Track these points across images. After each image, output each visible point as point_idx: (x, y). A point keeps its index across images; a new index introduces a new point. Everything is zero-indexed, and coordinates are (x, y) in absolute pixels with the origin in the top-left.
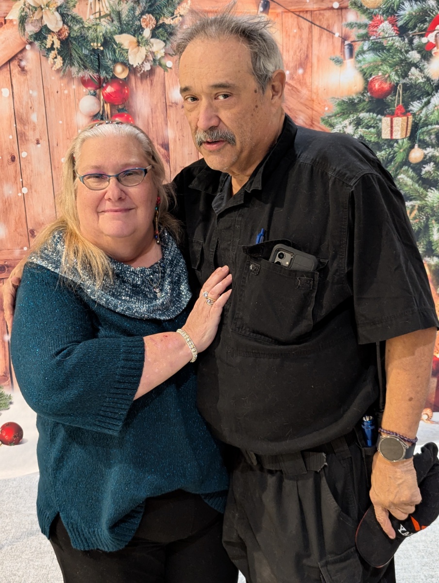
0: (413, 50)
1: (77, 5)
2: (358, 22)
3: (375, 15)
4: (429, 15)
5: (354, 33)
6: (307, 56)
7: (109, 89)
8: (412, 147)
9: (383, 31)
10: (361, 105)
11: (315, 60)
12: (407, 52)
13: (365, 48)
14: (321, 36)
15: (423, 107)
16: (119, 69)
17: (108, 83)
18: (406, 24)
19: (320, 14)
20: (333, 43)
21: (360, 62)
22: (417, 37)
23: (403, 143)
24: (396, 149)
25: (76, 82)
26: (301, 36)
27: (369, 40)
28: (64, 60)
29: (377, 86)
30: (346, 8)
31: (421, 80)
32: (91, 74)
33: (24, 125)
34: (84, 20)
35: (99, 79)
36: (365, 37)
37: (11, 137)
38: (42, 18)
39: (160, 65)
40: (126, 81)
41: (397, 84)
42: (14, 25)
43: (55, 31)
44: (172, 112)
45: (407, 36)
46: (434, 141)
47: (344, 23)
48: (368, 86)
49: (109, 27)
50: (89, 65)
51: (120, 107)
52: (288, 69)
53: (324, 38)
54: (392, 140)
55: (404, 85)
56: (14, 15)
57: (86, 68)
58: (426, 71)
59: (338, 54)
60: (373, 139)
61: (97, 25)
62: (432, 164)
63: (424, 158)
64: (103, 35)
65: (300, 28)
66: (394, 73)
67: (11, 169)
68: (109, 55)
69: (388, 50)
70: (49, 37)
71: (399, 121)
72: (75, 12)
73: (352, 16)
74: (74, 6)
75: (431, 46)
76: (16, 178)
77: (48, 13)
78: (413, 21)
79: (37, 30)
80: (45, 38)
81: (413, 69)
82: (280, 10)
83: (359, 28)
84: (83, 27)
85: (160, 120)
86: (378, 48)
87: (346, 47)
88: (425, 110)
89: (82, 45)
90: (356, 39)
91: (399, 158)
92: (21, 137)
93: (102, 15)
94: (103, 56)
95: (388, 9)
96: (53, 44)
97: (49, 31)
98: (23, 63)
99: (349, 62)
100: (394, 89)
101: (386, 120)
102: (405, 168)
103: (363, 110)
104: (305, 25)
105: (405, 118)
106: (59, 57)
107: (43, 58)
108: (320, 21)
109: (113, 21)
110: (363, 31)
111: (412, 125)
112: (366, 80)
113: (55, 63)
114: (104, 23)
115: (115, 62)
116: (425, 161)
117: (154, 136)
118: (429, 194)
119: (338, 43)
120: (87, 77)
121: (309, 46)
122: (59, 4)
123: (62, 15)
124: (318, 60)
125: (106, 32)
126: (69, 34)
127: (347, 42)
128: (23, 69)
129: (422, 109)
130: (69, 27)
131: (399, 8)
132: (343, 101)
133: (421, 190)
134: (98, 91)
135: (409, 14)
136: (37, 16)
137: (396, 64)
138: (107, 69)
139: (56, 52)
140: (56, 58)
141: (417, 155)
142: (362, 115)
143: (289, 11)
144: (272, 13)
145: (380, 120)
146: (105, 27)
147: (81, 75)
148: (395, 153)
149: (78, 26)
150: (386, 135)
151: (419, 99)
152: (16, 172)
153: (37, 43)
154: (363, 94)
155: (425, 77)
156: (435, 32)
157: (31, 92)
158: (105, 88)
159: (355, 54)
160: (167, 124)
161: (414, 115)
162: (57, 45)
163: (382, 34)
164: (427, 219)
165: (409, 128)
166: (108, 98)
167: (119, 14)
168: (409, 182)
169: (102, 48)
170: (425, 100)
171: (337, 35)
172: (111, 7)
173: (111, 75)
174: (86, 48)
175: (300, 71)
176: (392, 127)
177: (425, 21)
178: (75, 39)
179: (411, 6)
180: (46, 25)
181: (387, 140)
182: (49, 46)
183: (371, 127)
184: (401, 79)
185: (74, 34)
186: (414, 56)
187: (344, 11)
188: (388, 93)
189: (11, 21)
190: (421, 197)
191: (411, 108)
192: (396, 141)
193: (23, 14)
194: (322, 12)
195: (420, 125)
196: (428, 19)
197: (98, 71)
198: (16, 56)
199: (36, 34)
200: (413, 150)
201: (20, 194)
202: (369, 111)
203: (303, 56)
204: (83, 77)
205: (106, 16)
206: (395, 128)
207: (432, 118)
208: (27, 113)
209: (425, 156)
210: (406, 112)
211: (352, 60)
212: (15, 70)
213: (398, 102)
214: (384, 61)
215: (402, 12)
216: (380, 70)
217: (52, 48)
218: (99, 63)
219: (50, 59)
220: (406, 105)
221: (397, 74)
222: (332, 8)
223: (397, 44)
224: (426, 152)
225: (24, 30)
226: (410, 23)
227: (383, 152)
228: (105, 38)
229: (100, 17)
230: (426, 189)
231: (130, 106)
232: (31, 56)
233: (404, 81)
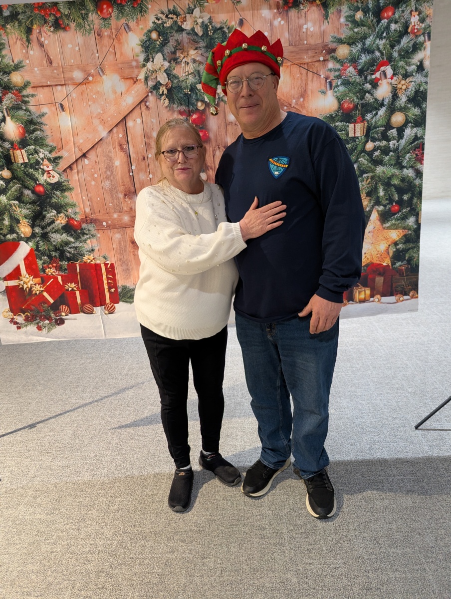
0: (367, 83)
1: (175, 68)
2: (335, 68)
3: (344, 63)
4: (376, 62)
5: (332, 75)
6: (305, 90)
7: (195, 116)
8: (367, 141)
9: (349, 72)
10: (337, 118)
11: (310, 93)
12: (363, 84)
13: (339, 84)
14: (313, 77)
15: (374, 117)
16: (199, 104)
17: (193, 113)
18: (363, 68)
19: (312, 64)
20: (320, 81)
21: (336, 92)
22: (369, 75)
23: (361, 139)
24: (357, 143)
25: (176, 113)
26: (301, 79)
27: (341, 79)
28: (169, 100)
29: (346, 106)
30: (327, 60)
31: (372, 101)
32: (184, 108)
33: (149, 139)
34: (180, 77)
35: (189, 110)
36: (339, 77)
37: (142, 146)
38: (157, 77)
39: (222, 100)
40: (204, 111)
41: (358, 104)
42: (142, 82)
43: (164, 84)
44: (229, 128)
45: (364, 75)
46: (380, 137)
47: (326, 69)
48: (341, 106)
49: (193, 80)
50: (183, 103)
51: (201, 126)
52: (294, 99)
53: (315, 79)
54: (355, 137)
55: (362, 104)
56: (141, 77)
57: (181, 105)
58: (375, 95)
59: (323, 88)
60: (344, 138)
61: (187, 79)
62: (379, 151)
63: (374, 148)
64: (190, 85)
65: (301, 74)
66: (356, 98)
67: (143, 164)
68: (194, 96)
69: (353, 84)
70: (161, 88)
71: (359, 126)
72: (174, 72)
73: (331, 65)
74: (174, 69)
75: (377, 80)
76: (146, 169)
77: (160, 73)
78: (367, 66)
79: (154, 84)
80: (159, 88)
81: (367, 95)
82: (289, 64)
83: (335, 72)
84: (179, 81)
85: (223, 132)
86: (346, 83)
87: (328, 83)
88: (374, 118)
89: (179, 91)
90: (334, 78)
91: (359, 148)
92: (147, 145)
93: (189, 73)
94: (191, 97)
95: (352, 59)
96: (163, 92)
97: (161, 84)
98: (147, 104)
99: (330, 93)
100: (356, 107)
101: (351, 126)
102: (363, 154)
103: (338, 121)
104: (304, 71)
105: (362, 124)
106: (166, 99)
107: (158, 100)
108: (313, 68)
109: (195, 76)
110: (337, 73)
111: (367, 128)
112: (339, 103)
113: (164, 102)
114: (191, 78)
115: (197, 100)
116: (375, 149)
117: (220, 142)
118: (377, 169)
119: (323, 82)
120: (182, 110)
121: (306, 84)
122: (166, 68)
123: (168, 75)
124: (312, 93)
125: (192, 83)
126: (172, 85)
127: (328, 81)
128: (147, 107)
129: (372, 118)
130: (172, 81)
131: (358, 58)
132: (326, 116)
133: (373, 167)
134: (188, 118)
135: (365, 62)
136: (154, 76)
137: (357, 92)
138: (193, 105)
139: (165, 96)
140: (165, 100)
141: (370, 146)
142: (337, 124)
143: (295, 64)
144: (285, 66)
145: (348, 126)
146: (191, 80)
147: (179, 109)
148: (357, 145)
149: (176, 81)
150: (351, 135)
151: (371, 112)
152: (146, 165)
153: (155, 92)
154: (338, 112)
155: (374, 98)
156: (380, 71)
157: (152, 120)
158: (192, 116)
159: (333, 88)
160: (227, 135)
161: (368, 122)
162: (165, 92)
163: (349, 74)
164: (376, 184)
165: (365, 130)
166: (194, 121)
167: (199, 72)
168: (366, 162)
169: (190, 93)
170: (374, 112)
171: (322, 76)
172: (194, 68)
173: (195, 107)
174: (181, 93)
175: (302, 100)
176: (355, 130)
177: (374, 65)
178: (175, 88)
179: (366, 57)
180: (159, 81)
181: (352, 137)
182: (161, 93)
183: (342, 130)
184: (360, 101)
185: (174, 85)
186: (368, 86)
187: (326, 62)
188: (353, 109)
189: (140, 80)
190: (373, 171)
191: (366, 117)
192: (358, 138)
193: (146, 75)
194: (313, 63)
195: (372, 128)
196: (375, 64)
197: (188, 106)
198: (144, 99)
199: (154, 86)
200: (368, 143)
201: (148, 178)
202: (341, 121)
203: (303, 90)
204: (180, 110)
205: (192, 73)
206: (356, 130)
207: (379, 123)
208: (150, 132)
209: (375, 146)
210: (363, 120)
211: (331, 91)
212: (143, 108)
213: (359, 115)
214: (350, 91)
215: (360, 61)
216: (348, 96)
217: (163, 94)
218: (189, 101)
219: (162, 101)
220: (363, 116)
221: (358, 98)
222: (320, 61)
223: (358, 80)
224: (375, 144)
225: (147, 84)
226: (365, 67)
227: (350, 145)
228: (191, 87)
229: (189, 75)
230: (375, 166)
231: (206, 126)
232: (152, 99)
233: (362, 102)
